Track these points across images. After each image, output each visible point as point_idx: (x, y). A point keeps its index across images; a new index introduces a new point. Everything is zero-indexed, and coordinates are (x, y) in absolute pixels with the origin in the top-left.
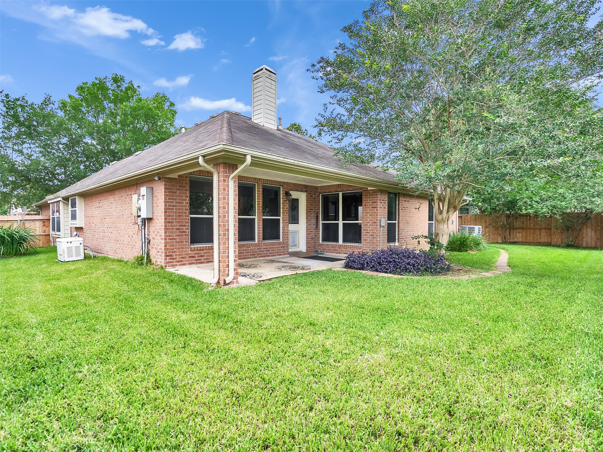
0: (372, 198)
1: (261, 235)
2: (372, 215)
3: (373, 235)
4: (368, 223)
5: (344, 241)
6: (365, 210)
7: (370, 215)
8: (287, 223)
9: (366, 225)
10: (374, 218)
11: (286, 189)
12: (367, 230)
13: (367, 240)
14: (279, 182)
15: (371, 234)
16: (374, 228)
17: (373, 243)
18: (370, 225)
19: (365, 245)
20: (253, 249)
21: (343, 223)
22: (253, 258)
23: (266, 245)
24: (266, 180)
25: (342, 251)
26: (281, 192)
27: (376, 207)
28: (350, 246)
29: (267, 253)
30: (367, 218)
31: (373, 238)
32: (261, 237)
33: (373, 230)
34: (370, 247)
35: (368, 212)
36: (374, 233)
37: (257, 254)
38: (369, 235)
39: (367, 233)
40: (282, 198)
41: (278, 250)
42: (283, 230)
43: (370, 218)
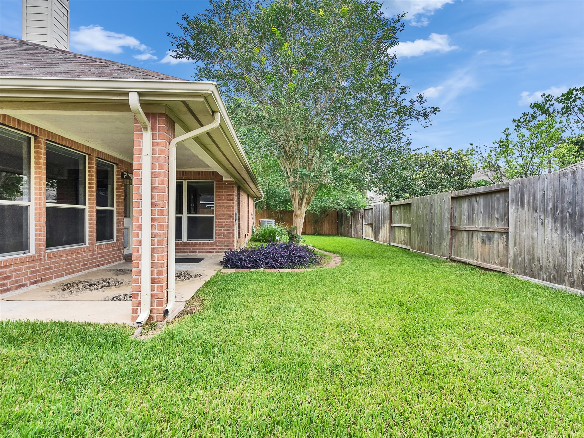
0: (227, 189)
1: (95, 233)
2: (228, 209)
3: (229, 230)
4: (223, 216)
5: (189, 237)
6: (219, 203)
7: (225, 208)
8: (122, 216)
9: (221, 219)
10: (230, 211)
11: (122, 169)
12: (222, 225)
13: (222, 235)
14: (115, 158)
15: (226, 229)
16: (230, 222)
17: (229, 238)
18: (225, 219)
19: (219, 241)
20: (85, 257)
21: (188, 217)
22: (85, 269)
23: (101, 249)
24: (100, 152)
25: (188, 249)
26: (115, 173)
27: (233, 200)
28: (200, 243)
29: (102, 261)
30: (222, 211)
31: (229, 233)
32: (95, 237)
33: (228, 225)
34: (224, 243)
35: (223, 206)
36: (230, 227)
37: (91, 264)
38: (224, 230)
39: (222, 227)
40: (117, 182)
41: (113, 255)
42: (118, 226)
43: (225, 211)
